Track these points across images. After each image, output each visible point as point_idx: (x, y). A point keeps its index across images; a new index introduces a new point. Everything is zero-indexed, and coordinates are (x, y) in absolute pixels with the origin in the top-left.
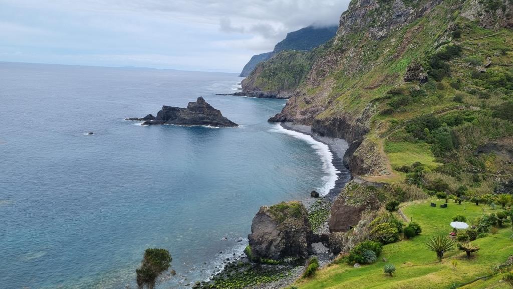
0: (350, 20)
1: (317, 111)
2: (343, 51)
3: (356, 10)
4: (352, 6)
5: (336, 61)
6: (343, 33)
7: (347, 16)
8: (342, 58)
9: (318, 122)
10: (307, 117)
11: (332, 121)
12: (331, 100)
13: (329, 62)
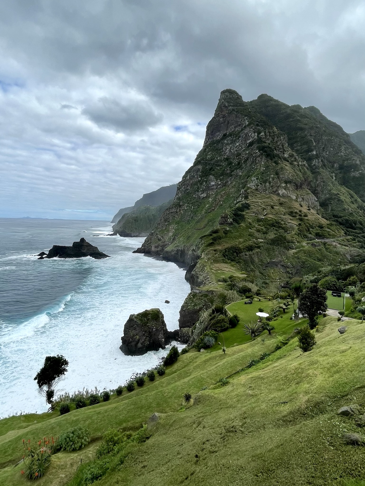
0: (183, 187)
1: (166, 245)
2: (180, 206)
3: (187, 181)
4: (184, 179)
5: (177, 212)
6: (180, 195)
7: (181, 184)
8: (180, 210)
9: (167, 252)
10: (159, 249)
11: (176, 251)
12: (175, 237)
13: (172, 213)
